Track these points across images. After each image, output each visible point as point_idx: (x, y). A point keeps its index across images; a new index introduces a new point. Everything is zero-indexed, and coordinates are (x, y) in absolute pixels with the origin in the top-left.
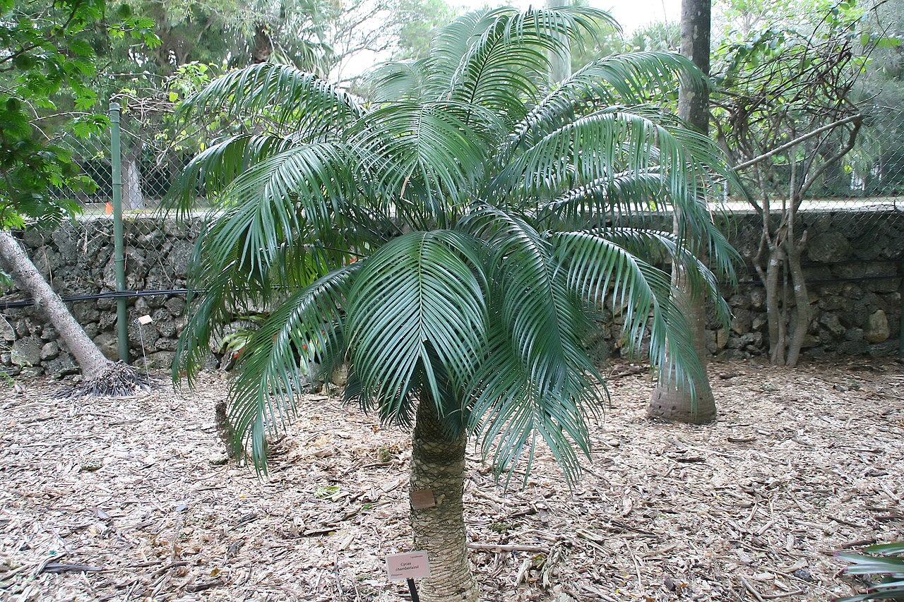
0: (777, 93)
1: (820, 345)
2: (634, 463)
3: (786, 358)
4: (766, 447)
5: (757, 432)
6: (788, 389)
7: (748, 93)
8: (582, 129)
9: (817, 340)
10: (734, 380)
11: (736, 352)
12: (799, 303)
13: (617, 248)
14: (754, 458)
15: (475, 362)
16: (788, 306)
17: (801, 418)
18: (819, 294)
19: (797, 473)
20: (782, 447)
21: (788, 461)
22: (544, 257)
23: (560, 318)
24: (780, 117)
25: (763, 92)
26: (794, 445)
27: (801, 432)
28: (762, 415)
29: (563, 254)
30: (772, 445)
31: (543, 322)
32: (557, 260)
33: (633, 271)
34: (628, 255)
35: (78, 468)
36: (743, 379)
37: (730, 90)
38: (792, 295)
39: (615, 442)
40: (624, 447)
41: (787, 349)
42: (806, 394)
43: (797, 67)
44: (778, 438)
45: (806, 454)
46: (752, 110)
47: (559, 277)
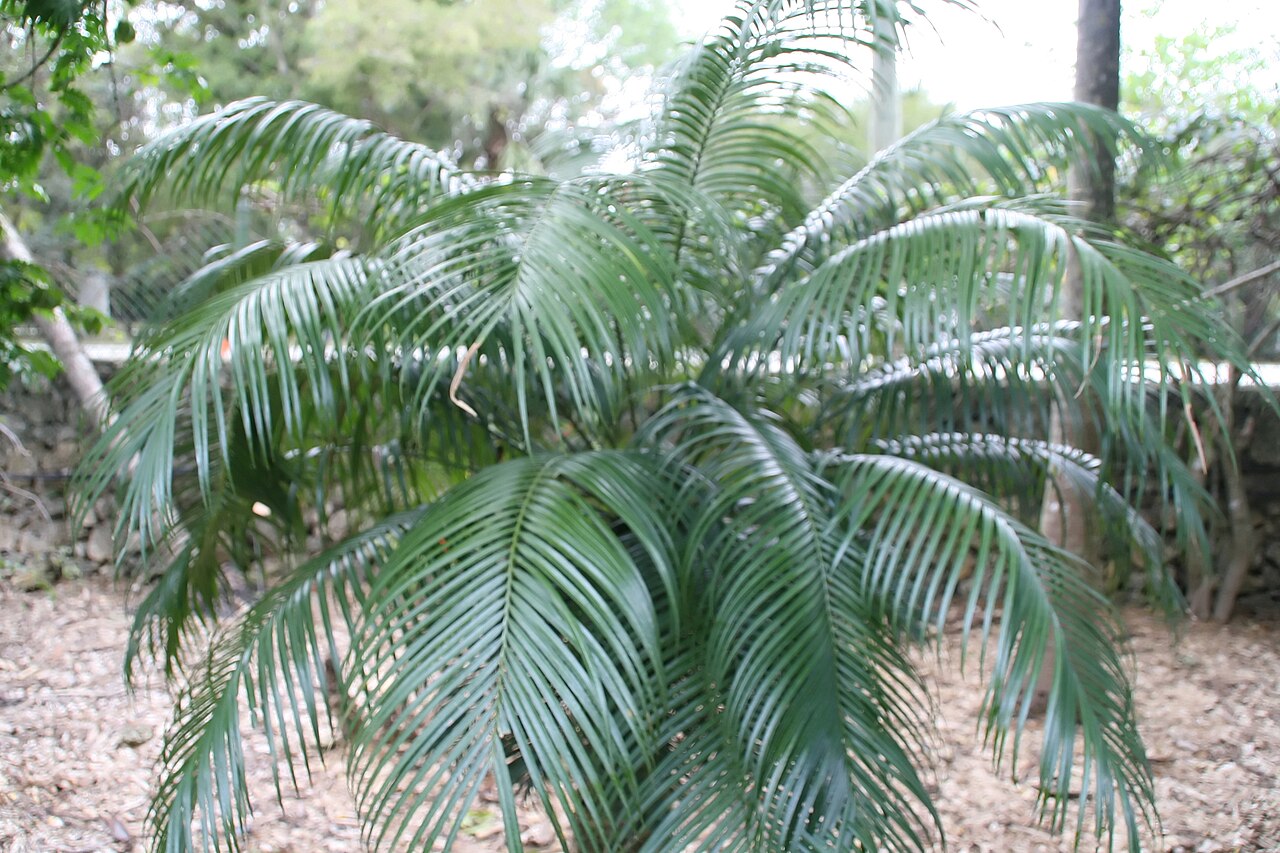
0: (1210, 209)
1: (1264, 590)
2: (977, 797)
3: (1212, 609)
4: (1193, 775)
5: (1174, 744)
6: (1218, 665)
7: (1162, 208)
8: (909, 241)
9: (1259, 582)
10: (1135, 642)
11: (1135, 596)
12: (1237, 528)
13: (977, 504)
14: (1174, 795)
15: (639, 763)
16: (1219, 527)
17: (1245, 721)
18: (1265, 513)
19: (1251, 833)
20: (1218, 776)
21: (1233, 805)
22: (815, 520)
23: (840, 661)
24: (1211, 245)
25: (1188, 208)
26: (1240, 774)
27: (1248, 748)
28: (1183, 713)
29: (859, 509)
30: (1202, 770)
31: (799, 682)
32: (844, 526)
33: (1013, 561)
34: (1002, 522)
35: (117, 739)
36: (1148, 643)
37: (1136, 202)
38: (1226, 512)
39: (947, 751)
40: (961, 763)
41: (1214, 593)
42: (1248, 674)
43: (1241, 172)
44: (1212, 758)
45: (1262, 794)
46: (1170, 233)
47: (848, 566)
